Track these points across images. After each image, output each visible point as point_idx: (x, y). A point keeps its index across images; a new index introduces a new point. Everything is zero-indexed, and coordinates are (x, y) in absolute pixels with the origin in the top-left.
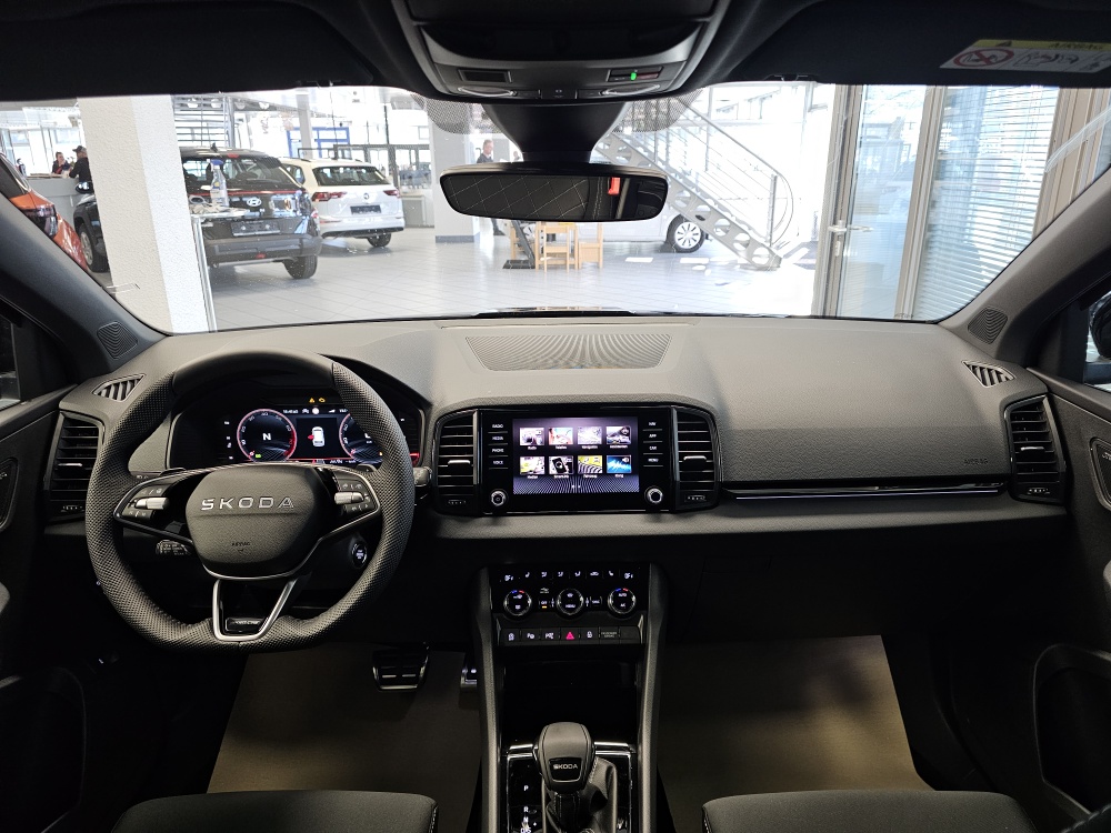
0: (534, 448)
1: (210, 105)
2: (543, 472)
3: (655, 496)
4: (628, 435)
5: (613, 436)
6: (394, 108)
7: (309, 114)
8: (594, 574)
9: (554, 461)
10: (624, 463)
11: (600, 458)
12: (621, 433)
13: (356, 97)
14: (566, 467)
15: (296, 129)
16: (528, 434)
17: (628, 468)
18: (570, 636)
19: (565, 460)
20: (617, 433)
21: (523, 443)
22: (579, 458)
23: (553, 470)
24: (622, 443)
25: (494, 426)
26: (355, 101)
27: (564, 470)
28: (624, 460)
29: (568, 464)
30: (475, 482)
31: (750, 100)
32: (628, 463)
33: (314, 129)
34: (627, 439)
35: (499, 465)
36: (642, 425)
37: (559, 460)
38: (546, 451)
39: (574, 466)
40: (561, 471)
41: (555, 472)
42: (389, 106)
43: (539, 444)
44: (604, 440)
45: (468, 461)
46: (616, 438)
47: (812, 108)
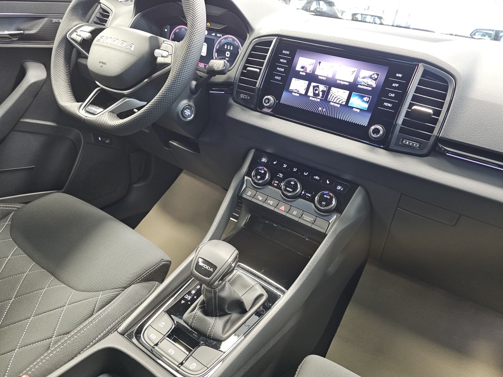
0: (304, 74)
2: (303, 92)
3: (376, 131)
4: (375, 80)
5: (364, 78)
8: (317, 177)
9: (314, 87)
10: (364, 101)
11: (347, 92)
12: (371, 77)
14: (321, 93)
16: (304, 63)
17: (365, 106)
18: (283, 208)
19: (322, 87)
20: (367, 76)
21: (298, 68)
22: (332, 88)
23: (310, 93)
24: (369, 86)
25: (284, 52)
27: (318, 95)
28: (365, 99)
29: (322, 91)
30: (257, 86)
32: (367, 102)
34: (373, 84)
35: (277, 80)
36: (390, 74)
37: (318, 87)
38: (311, 78)
39: (326, 94)
40: (316, 95)
41: (312, 95)
43: (308, 71)
44: (355, 80)
45: (258, 70)
46: (365, 80)
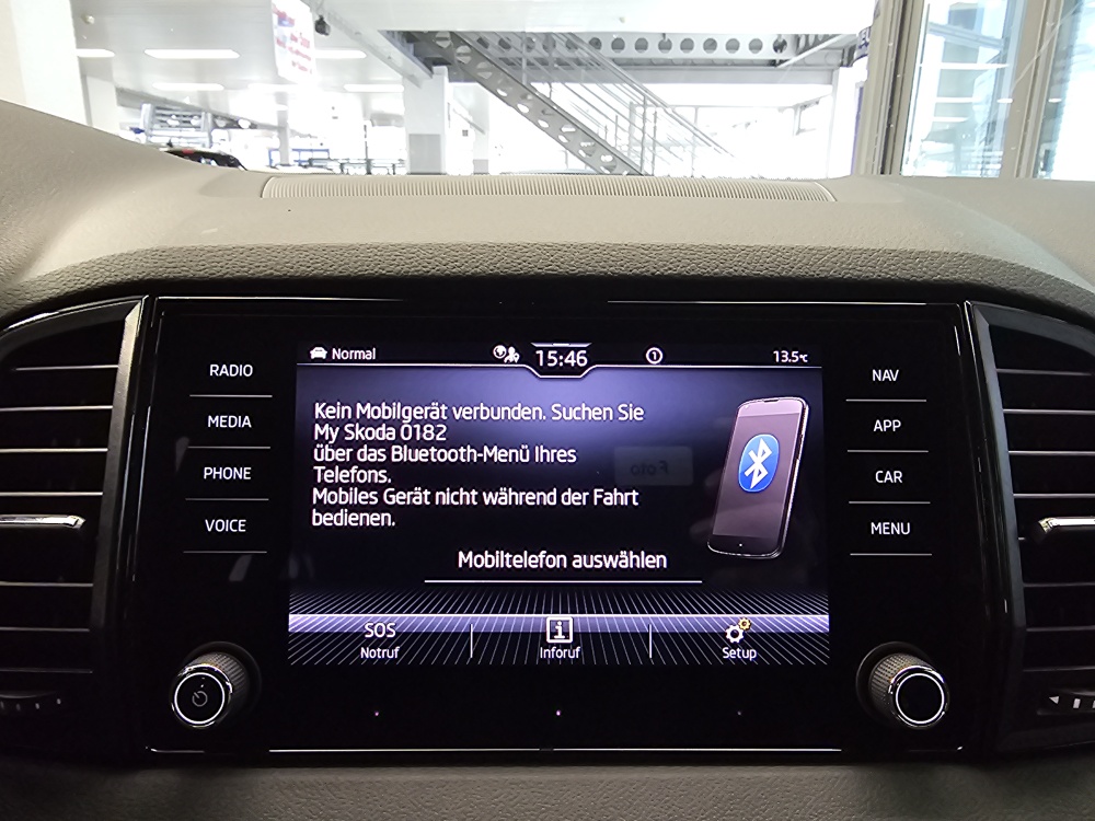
1: (189, 122)
3: (917, 695)
6: (373, 125)
7: (289, 132)
13: (335, 114)
15: (276, 150)
26: (335, 118)
31: (734, 126)
33: (294, 150)
42: (369, 123)
47: (800, 131)
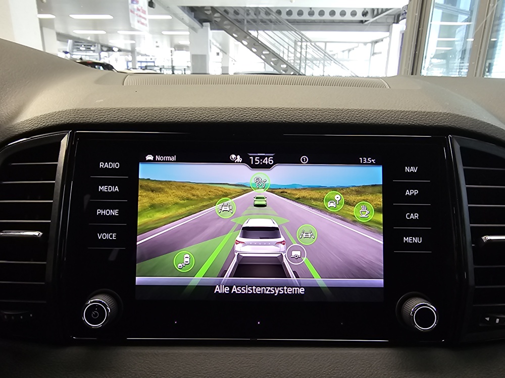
1: (90, 48)
3: (424, 316)
6: (175, 50)
7: (136, 53)
13: (157, 45)
15: (130, 61)
25: (101, 165)
26: (157, 47)
31: (343, 51)
33: (139, 62)
35: (109, 242)
42: (173, 49)
45: (40, 234)
47: (374, 54)
